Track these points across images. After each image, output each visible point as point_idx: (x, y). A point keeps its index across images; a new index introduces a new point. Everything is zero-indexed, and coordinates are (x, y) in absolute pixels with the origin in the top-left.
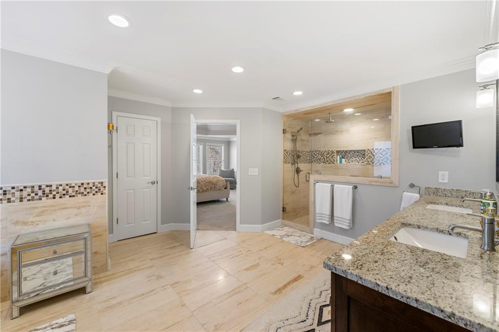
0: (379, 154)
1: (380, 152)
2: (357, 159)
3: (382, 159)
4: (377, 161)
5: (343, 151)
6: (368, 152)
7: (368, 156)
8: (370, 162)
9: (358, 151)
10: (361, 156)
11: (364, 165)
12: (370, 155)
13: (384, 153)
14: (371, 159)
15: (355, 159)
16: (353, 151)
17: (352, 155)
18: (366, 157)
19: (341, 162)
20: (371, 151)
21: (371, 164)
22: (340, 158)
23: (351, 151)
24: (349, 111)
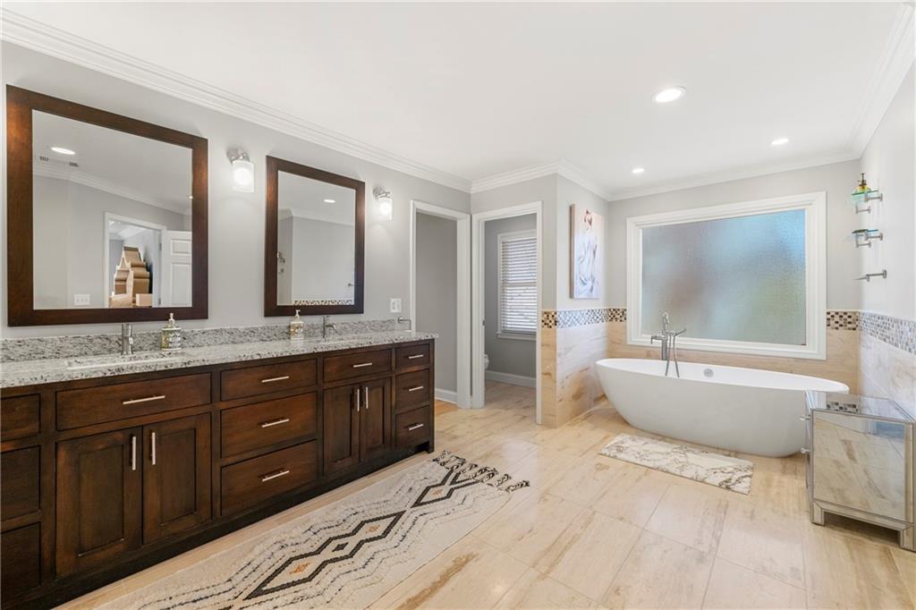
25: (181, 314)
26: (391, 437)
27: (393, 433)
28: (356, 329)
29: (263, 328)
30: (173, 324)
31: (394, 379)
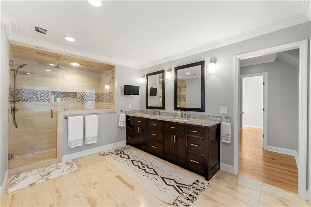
0: (85, 96)
1: (86, 95)
2: (69, 98)
3: (87, 99)
4: (84, 100)
5: (57, 92)
6: (79, 94)
7: (79, 97)
8: (80, 101)
9: (69, 93)
10: (72, 97)
11: (76, 103)
12: (80, 96)
13: (88, 96)
14: (81, 98)
15: (67, 98)
16: (66, 92)
17: (65, 96)
18: (77, 98)
19: (55, 100)
20: (81, 93)
21: (81, 102)
22: (54, 97)
23: (64, 92)
24: (75, 64)
25: (160, 108)
26: (185, 159)
27: (186, 158)
28: (201, 118)
29: (174, 113)
30: (158, 110)
31: (187, 138)
